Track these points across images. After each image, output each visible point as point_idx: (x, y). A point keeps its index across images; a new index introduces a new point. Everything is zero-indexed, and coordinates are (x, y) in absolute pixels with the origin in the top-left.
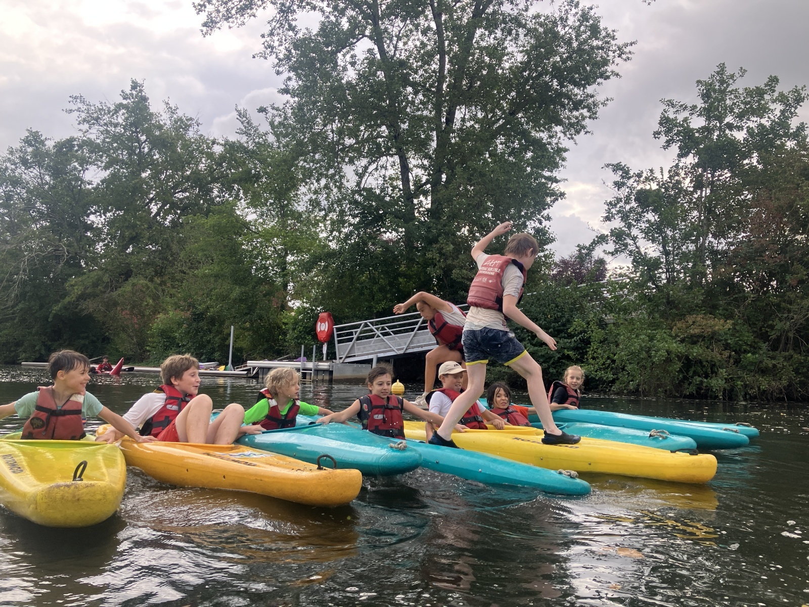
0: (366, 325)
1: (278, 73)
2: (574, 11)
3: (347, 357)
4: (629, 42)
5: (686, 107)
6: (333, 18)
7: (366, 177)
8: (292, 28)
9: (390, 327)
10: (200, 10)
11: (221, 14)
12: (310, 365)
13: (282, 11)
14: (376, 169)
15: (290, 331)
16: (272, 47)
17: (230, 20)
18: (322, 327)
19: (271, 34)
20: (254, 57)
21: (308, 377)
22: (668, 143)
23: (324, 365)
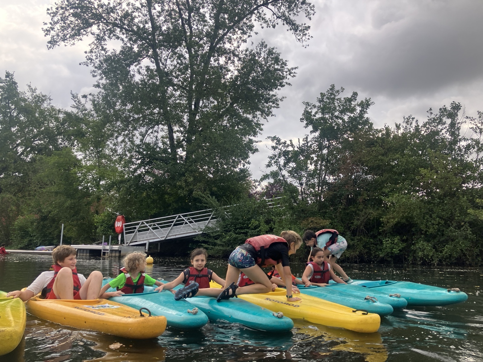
0: (143, 223)
1: (94, 76)
2: (264, 49)
3: (131, 242)
4: (294, 67)
5: (315, 106)
6: (129, 45)
7: (146, 137)
8: (103, 49)
9: (158, 224)
10: (46, 34)
11: (60, 37)
12: (108, 247)
13: (98, 39)
14: (152, 133)
15: (99, 227)
16: (92, 60)
17: (66, 41)
18: (118, 224)
19: (91, 52)
20: (80, 64)
21: (106, 254)
22: (307, 125)
23: (116, 247)
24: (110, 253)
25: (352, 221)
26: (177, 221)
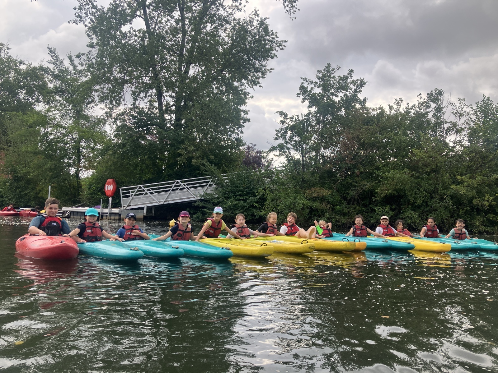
0: (140, 188)
3: (128, 206)
4: (284, 40)
5: (312, 82)
7: (139, 101)
8: (94, 7)
12: (107, 211)
16: (81, 17)
18: (109, 188)
19: (80, 9)
21: (105, 217)
22: (304, 99)
24: (109, 216)
25: (348, 192)
26: (175, 186)
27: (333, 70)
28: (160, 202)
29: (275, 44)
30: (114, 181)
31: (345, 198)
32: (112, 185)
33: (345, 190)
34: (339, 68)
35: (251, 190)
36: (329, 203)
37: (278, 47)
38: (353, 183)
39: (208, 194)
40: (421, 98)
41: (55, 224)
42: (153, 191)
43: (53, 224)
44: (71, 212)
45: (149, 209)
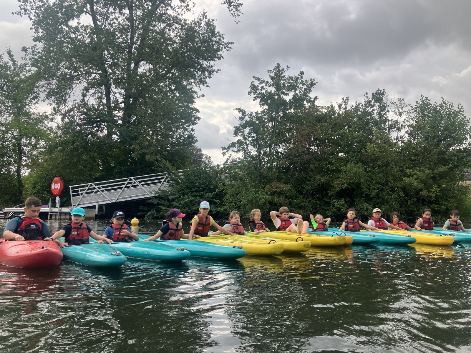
0: (91, 185)
4: (231, 42)
5: (264, 81)
12: (56, 210)
18: (56, 186)
21: (54, 217)
22: (255, 98)
24: (59, 216)
25: (302, 186)
26: (128, 183)
27: (283, 69)
28: (112, 200)
29: (221, 46)
30: (61, 179)
31: (300, 193)
32: (59, 184)
33: (300, 185)
34: (288, 68)
35: (207, 186)
36: (286, 197)
37: (225, 48)
38: (308, 178)
39: (162, 191)
40: (368, 97)
41: (34, 226)
42: (104, 189)
43: (32, 226)
44: (15, 213)
45: (101, 207)
